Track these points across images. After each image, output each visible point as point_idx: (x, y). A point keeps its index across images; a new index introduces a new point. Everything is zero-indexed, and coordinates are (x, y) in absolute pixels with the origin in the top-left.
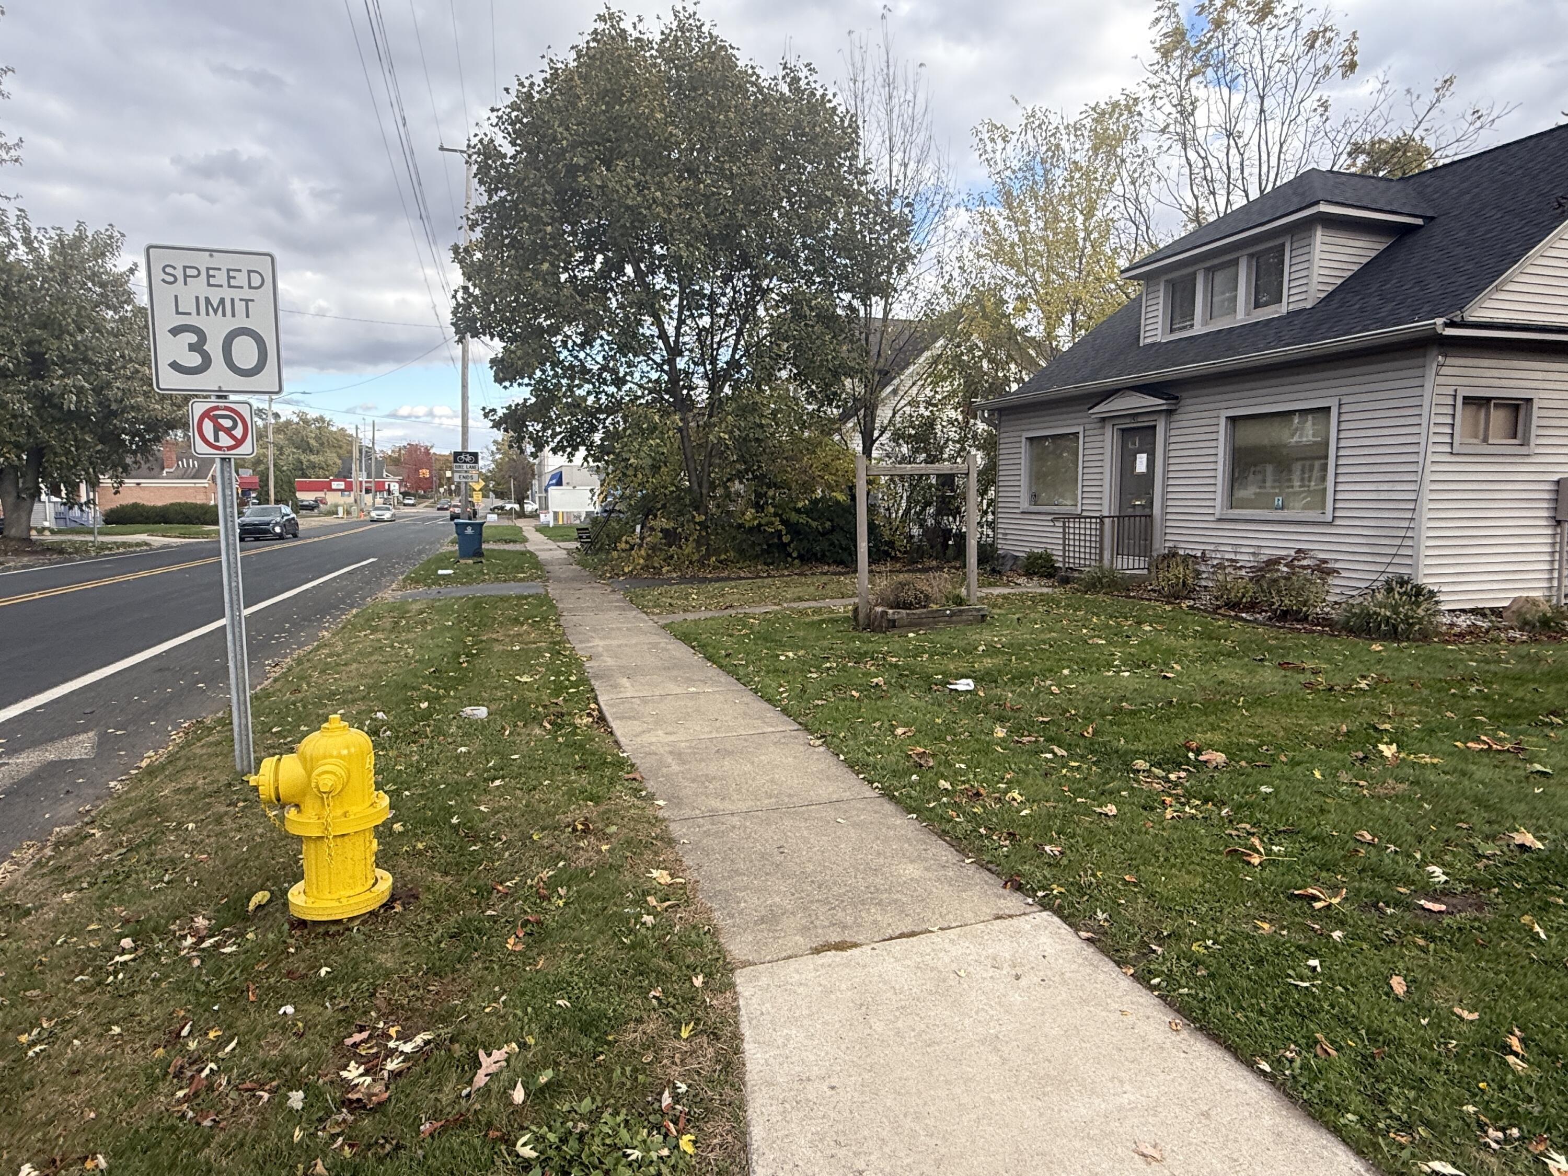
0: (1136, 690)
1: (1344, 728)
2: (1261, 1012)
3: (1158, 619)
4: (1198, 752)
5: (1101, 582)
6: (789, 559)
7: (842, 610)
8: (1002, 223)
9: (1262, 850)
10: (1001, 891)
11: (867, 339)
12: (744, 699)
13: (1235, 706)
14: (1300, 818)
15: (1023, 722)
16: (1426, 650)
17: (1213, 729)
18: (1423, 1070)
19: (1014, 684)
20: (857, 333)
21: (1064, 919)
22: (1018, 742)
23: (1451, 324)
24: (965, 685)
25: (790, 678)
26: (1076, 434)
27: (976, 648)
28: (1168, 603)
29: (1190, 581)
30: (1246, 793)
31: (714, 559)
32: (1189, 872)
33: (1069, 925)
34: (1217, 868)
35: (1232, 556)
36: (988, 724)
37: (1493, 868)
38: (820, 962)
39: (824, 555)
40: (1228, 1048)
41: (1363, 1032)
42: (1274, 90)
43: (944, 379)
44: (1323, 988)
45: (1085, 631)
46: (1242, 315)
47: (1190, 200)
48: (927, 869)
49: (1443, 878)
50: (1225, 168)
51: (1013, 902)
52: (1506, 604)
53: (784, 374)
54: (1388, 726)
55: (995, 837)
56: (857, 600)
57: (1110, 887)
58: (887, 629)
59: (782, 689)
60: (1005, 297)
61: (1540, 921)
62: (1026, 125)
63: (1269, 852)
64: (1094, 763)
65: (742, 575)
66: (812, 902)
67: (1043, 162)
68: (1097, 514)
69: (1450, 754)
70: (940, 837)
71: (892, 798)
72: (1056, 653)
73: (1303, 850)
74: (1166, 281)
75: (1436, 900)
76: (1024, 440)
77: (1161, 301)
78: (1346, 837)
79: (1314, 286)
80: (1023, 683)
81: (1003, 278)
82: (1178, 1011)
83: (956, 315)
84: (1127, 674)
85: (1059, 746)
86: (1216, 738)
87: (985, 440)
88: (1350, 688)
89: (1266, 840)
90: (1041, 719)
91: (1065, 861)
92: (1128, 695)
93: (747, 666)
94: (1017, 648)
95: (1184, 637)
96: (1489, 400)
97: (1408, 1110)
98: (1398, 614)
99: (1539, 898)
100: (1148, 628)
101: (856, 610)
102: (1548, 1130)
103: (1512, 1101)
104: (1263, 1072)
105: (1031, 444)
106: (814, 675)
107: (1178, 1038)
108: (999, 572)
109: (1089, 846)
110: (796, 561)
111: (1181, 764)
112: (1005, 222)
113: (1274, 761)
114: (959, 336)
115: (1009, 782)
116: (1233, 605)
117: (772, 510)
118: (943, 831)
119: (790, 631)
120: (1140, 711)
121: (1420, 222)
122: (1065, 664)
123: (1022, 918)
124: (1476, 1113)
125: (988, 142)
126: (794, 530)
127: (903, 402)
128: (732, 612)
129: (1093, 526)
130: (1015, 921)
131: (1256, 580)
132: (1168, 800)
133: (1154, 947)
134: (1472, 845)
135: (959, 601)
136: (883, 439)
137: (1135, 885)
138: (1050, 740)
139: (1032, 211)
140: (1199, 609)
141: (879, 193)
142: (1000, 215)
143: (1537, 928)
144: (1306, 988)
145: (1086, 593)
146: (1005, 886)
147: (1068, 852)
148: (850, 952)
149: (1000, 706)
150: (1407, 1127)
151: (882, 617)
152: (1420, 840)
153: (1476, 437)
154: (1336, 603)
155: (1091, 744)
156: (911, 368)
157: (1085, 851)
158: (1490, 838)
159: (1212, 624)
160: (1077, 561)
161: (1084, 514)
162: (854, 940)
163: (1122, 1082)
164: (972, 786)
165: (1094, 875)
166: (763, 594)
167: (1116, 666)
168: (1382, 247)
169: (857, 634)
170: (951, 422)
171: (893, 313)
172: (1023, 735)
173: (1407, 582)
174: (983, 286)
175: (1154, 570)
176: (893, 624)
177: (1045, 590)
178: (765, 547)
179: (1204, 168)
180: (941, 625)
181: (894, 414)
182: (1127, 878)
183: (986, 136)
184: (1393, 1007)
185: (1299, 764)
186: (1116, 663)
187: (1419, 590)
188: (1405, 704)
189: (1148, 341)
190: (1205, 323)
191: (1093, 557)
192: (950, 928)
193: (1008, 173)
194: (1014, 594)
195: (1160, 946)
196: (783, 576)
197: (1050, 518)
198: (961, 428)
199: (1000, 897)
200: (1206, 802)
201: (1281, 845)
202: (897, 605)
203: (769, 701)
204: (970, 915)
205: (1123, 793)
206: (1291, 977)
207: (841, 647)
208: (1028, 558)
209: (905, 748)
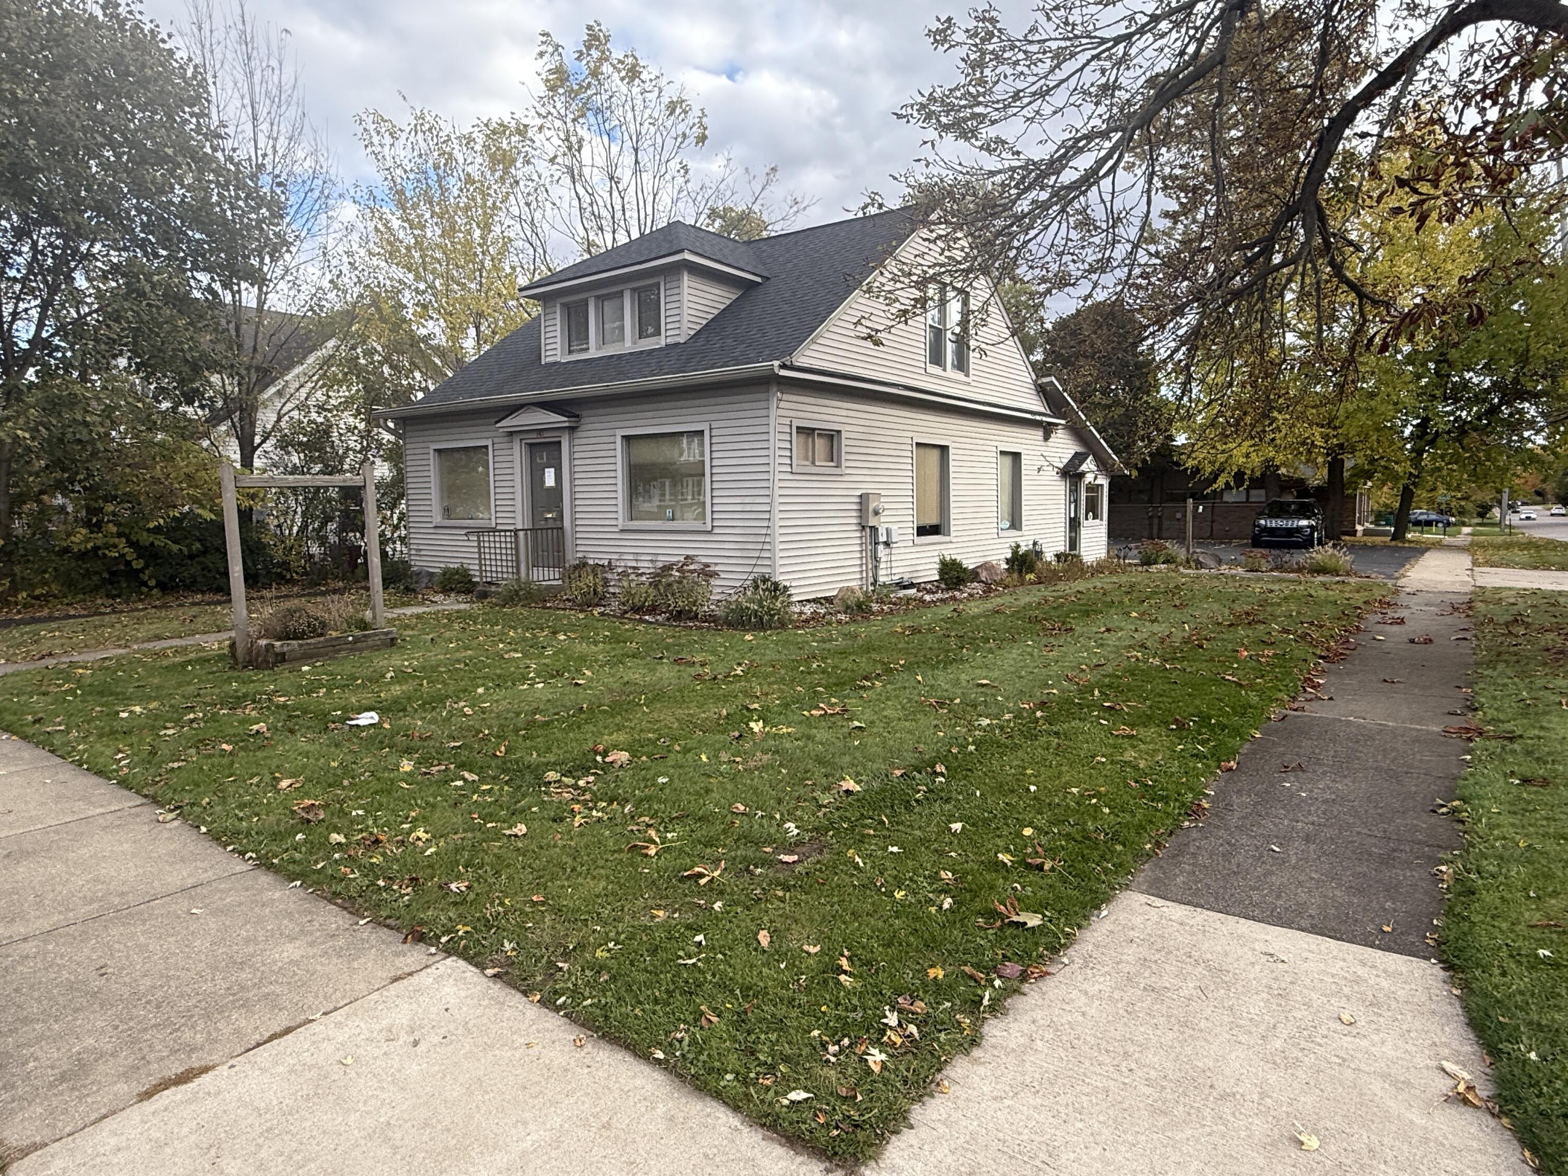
0: (549, 701)
1: (724, 712)
2: (656, 1001)
3: (572, 627)
4: (605, 754)
5: (517, 595)
6: (145, 589)
7: (216, 646)
8: (396, 223)
9: (658, 840)
10: (401, 947)
11: (237, 329)
12: (61, 777)
13: (638, 704)
14: (689, 802)
15: (433, 750)
16: (784, 636)
17: (619, 728)
18: (782, 1010)
19: (425, 711)
20: (223, 322)
21: (469, 960)
22: (426, 774)
23: (783, 366)
24: (367, 718)
25: (135, 739)
26: (486, 447)
27: (383, 676)
28: (581, 611)
29: (600, 589)
30: (646, 787)
31: (25, 594)
32: (594, 878)
33: (476, 966)
34: (619, 867)
35: (634, 564)
36: (393, 759)
37: (829, 815)
38: (153, 1108)
39: (194, 582)
40: (627, 1048)
41: (738, 992)
42: (645, 146)
43: (340, 383)
44: (707, 961)
45: (501, 646)
46: (629, 344)
47: (582, 233)
48: (311, 944)
49: (796, 831)
50: (609, 207)
51: (415, 955)
52: (835, 593)
53: (122, 362)
54: (756, 706)
55: (395, 887)
56: (233, 634)
57: (517, 913)
58: (275, 664)
59: (120, 756)
60: (404, 301)
61: (859, 852)
62: (416, 125)
63: (664, 840)
64: (506, 783)
65: (72, 612)
66: (145, 1030)
67: (436, 167)
68: (512, 528)
69: (801, 722)
70: (330, 901)
71: (270, 867)
72: (471, 672)
73: (692, 831)
74: (562, 304)
75: (791, 853)
76: (432, 452)
77: (558, 322)
78: (725, 812)
79: (685, 325)
80: (434, 708)
81: (400, 281)
82: (583, 1025)
83: (349, 315)
84: (541, 685)
85: (471, 771)
86: (621, 738)
87: (390, 450)
88: (729, 676)
89: (662, 829)
90: (452, 744)
91: (472, 896)
92: (542, 707)
93: (67, 732)
94: (430, 671)
95: (596, 643)
96: (814, 430)
97: (772, 1054)
98: (763, 607)
99: (859, 833)
100: (562, 637)
101: (233, 646)
102: (868, 1031)
103: (844, 1014)
104: (658, 1061)
105: (440, 455)
106: (171, 732)
107: (583, 1054)
108: (414, 590)
109: (497, 873)
110: (155, 591)
111: (590, 768)
112: (399, 222)
113: (669, 751)
114: (352, 337)
115: (415, 820)
116: (637, 609)
117: (114, 529)
118: (334, 893)
119: (138, 680)
120: (552, 721)
121: (759, 280)
122: (480, 682)
123: (423, 973)
124: (820, 1036)
125: (374, 134)
126: (150, 554)
127: (289, 406)
128: (50, 662)
129: (508, 539)
130: (415, 979)
131: (655, 585)
132: (577, 807)
133: (560, 965)
134: (815, 798)
135: (363, 625)
136: (268, 446)
137: (543, 903)
138: (462, 766)
139: (428, 215)
140: (608, 614)
141: (239, 163)
142: (393, 214)
143: (857, 859)
144: (694, 964)
145: (504, 606)
146: (405, 941)
147: (476, 885)
148: (197, 1081)
149: (408, 736)
150: (772, 1069)
151: (267, 651)
152: (780, 801)
153: (807, 460)
154: (719, 601)
155: (504, 763)
156: (298, 370)
157: (494, 880)
158: (827, 789)
159: (619, 628)
160: (494, 575)
161: (499, 527)
162: (203, 1063)
163: (525, 1123)
164: (371, 833)
165: (502, 904)
166: (102, 635)
167: (531, 679)
168: (734, 297)
169: (236, 674)
170: (351, 430)
171: (268, 303)
172: (432, 765)
173: (768, 580)
174: (379, 286)
175: (567, 580)
176: (282, 658)
177: (463, 606)
178: (106, 575)
179: (591, 205)
180: (343, 654)
181: (279, 419)
182: (535, 898)
183: (372, 127)
184: (759, 959)
185: (689, 750)
186: (531, 675)
187: (776, 585)
188: (770, 684)
189: (549, 360)
190: (598, 348)
191: (510, 570)
192: (336, 1009)
193: (399, 172)
194: (430, 613)
195: (565, 962)
196: (137, 610)
197: (463, 532)
198: (362, 437)
199: (397, 954)
200: (611, 802)
201: (674, 831)
202: (286, 636)
203: (100, 773)
204: (362, 986)
205: (534, 809)
206: (680, 957)
207: (211, 692)
208: (444, 574)
209: (290, 803)
